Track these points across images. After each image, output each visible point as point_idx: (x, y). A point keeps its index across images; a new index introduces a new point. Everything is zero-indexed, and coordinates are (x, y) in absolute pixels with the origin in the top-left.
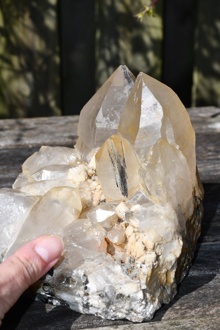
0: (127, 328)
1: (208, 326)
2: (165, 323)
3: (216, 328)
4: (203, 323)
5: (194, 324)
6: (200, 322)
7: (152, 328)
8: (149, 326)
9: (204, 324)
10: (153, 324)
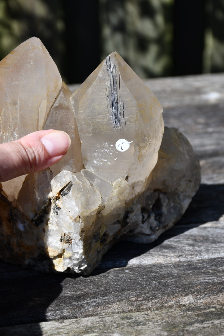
0: (74, 323)
1: (162, 319)
2: (116, 316)
3: (171, 322)
4: (158, 316)
5: (148, 318)
6: (154, 316)
7: (101, 323)
8: (98, 320)
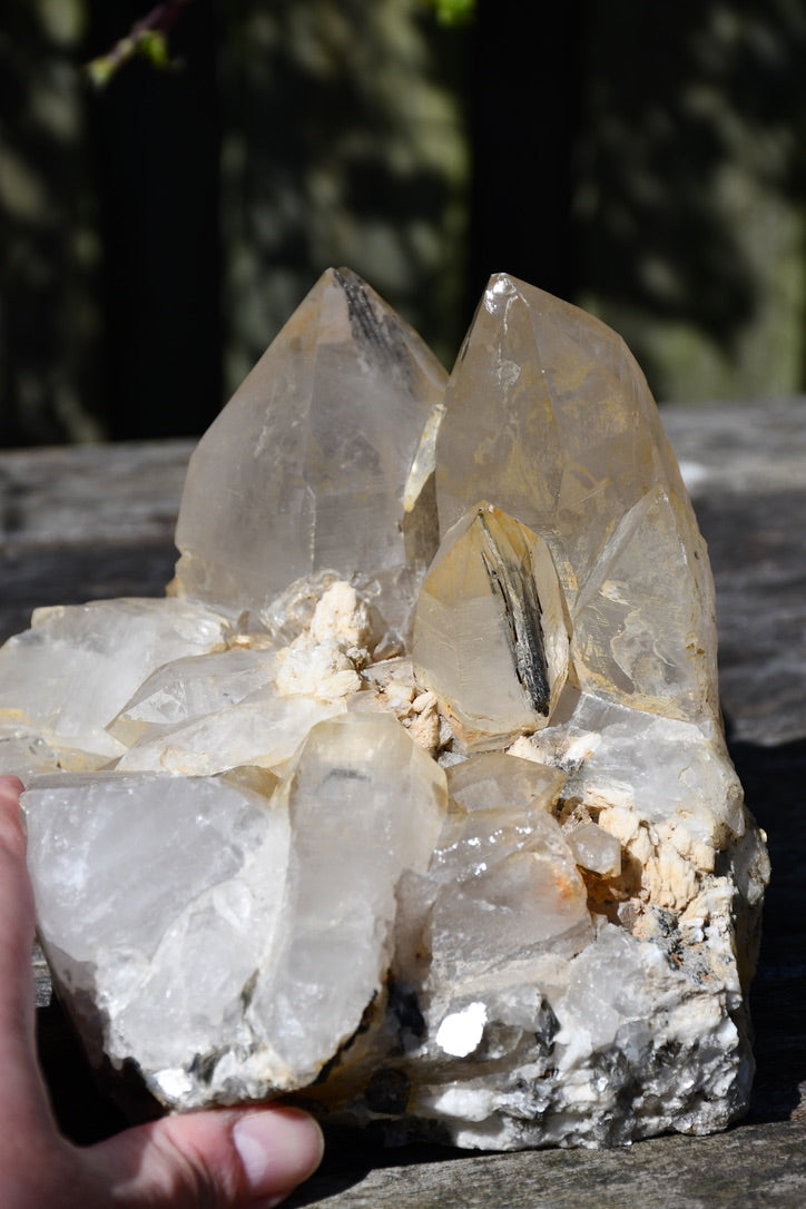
0: (397, 1179)
1: (679, 1164)
2: (528, 1157)
3: (707, 1172)
4: (661, 1154)
5: (630, 1160)
6: (650, 1154)
7: (483, 1177)
8: (472, 1169)
9: (666, 1160)
10: (485, 1162)
